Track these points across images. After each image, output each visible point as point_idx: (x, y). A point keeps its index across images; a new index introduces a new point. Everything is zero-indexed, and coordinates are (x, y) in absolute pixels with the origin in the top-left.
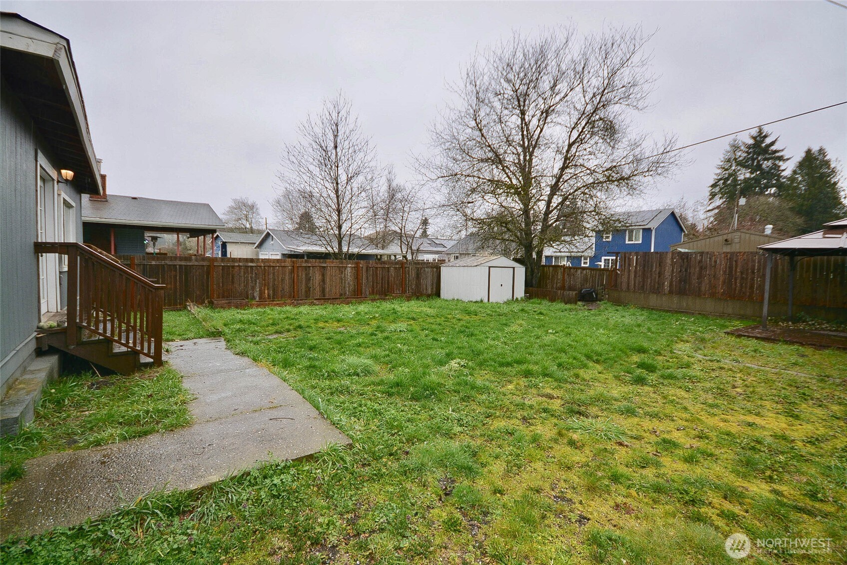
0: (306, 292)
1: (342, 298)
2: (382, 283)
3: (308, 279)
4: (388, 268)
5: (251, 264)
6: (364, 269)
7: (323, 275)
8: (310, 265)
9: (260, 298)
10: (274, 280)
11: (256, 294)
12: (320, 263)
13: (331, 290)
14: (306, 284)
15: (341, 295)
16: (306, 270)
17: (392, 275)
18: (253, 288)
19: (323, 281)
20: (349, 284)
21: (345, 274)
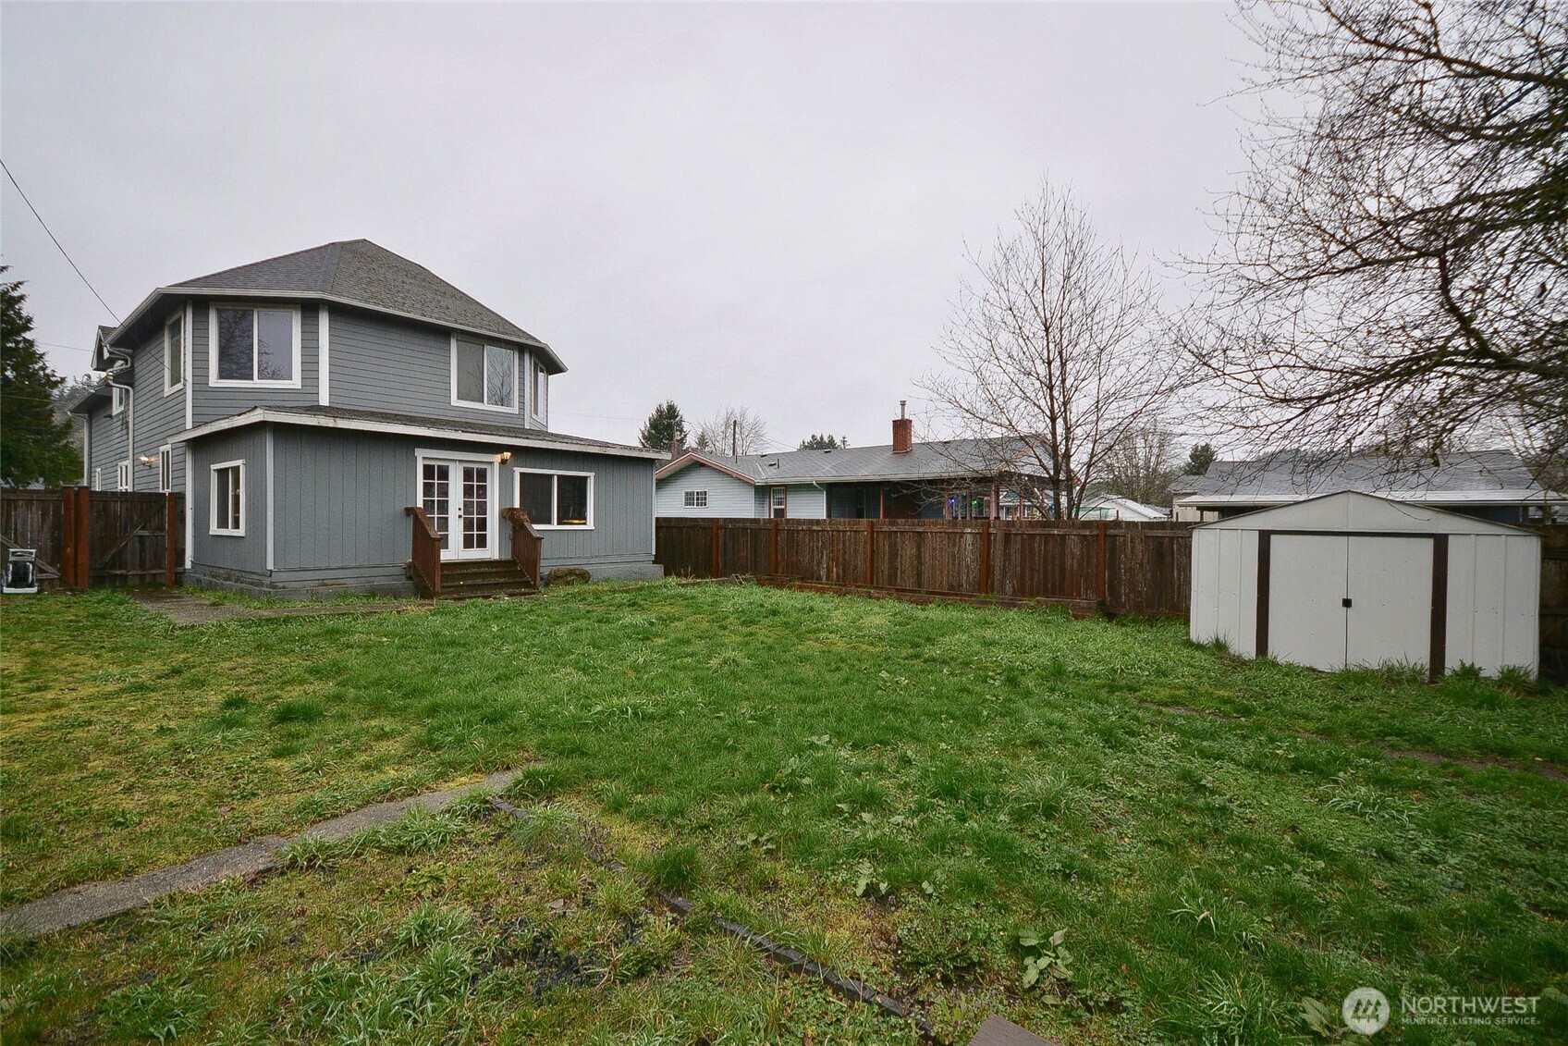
0: (890, 575)
1: (952, 593)
2: (1045, 571)
3: (894, 554)
4: (1063, 536)
5: (815, 528)
6: (1000, 537)
7: (919, 547)
8: (895, 529)
9: (828, 579)
10: (845, 552)
11: (823, 573)
12: (913, 525)
13: (933, 577)
14: (891, 563)
15: (952, 587)
16: (890, 537)
17: (1072, 553)
18: (819, 563)
19: (919, 556)
20: (967, 567)
21: (960, 547)
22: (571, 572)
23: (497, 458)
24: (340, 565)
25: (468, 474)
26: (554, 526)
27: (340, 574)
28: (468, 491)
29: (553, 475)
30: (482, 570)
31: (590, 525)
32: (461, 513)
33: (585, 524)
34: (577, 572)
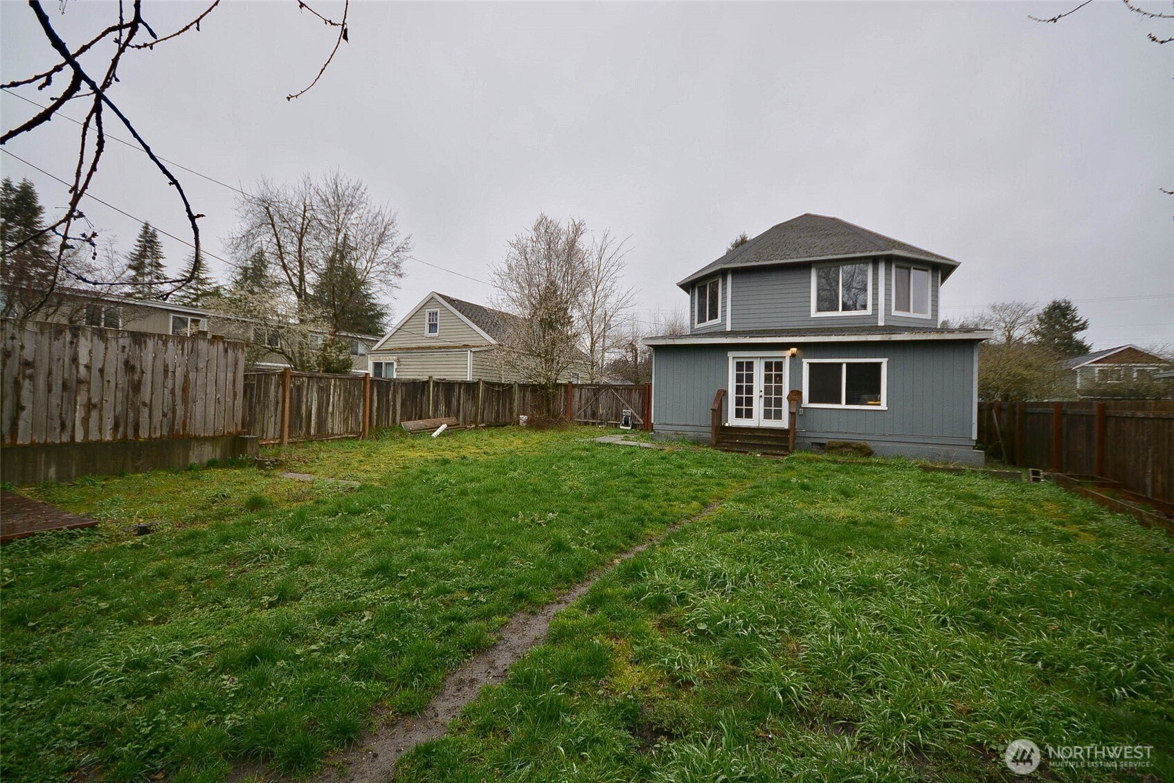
22: (846, 445)
23: (788, 353)
24: (685, 423)
25: (768, 366)
26: (843, 405)
27: (684, 428)
28: (768, 379)
29: (840, 365)
30: (765, 435)
31: (883, 406)
32: (763, 394)
33: (879, 405)
34: (854, 446)
